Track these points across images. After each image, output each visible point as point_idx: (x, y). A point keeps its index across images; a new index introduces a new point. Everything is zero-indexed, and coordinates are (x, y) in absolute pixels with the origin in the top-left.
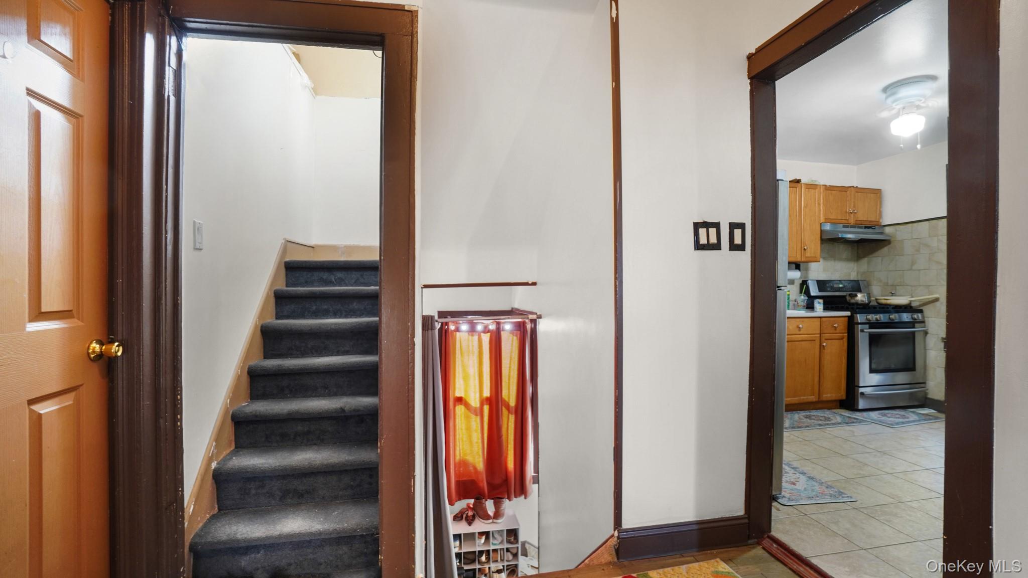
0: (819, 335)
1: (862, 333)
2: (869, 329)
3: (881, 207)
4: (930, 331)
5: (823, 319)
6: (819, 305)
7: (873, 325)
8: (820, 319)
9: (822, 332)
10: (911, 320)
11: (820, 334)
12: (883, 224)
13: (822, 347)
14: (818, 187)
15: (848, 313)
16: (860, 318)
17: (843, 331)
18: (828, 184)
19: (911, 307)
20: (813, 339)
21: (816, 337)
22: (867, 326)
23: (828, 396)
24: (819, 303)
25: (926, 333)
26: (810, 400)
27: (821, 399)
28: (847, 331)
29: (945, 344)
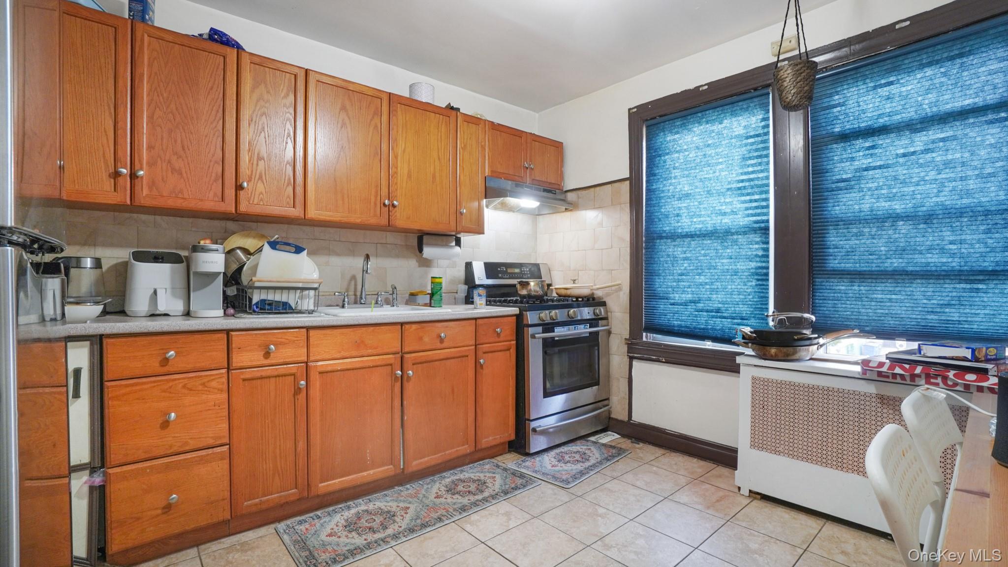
0: (473, 347)
1: (533, 340)
2: (543, 332)
3: (562, 166)
4: (613, 330)
5: (479, 321)
6: (480, 300)
7: (548, 327)
8: (474, 321)
9: (477, 343)
10: (594, 317)
11: (476, 346)
12: (565, 189)
13: (478, 366)
14: (482, 123)
15: (515, 310)
16: (531, 317)
17: (509, 338)
18: (497, 120)
19: (594, 299)
20: (464, 354)
21: (469, 350)
22: (540, 329)
23: (489, 439)
24: (480, 295)
25: (609, 332)
26: (460, 453)
27: (479, 447)
28: (515, 339)
29: (628, 347)
